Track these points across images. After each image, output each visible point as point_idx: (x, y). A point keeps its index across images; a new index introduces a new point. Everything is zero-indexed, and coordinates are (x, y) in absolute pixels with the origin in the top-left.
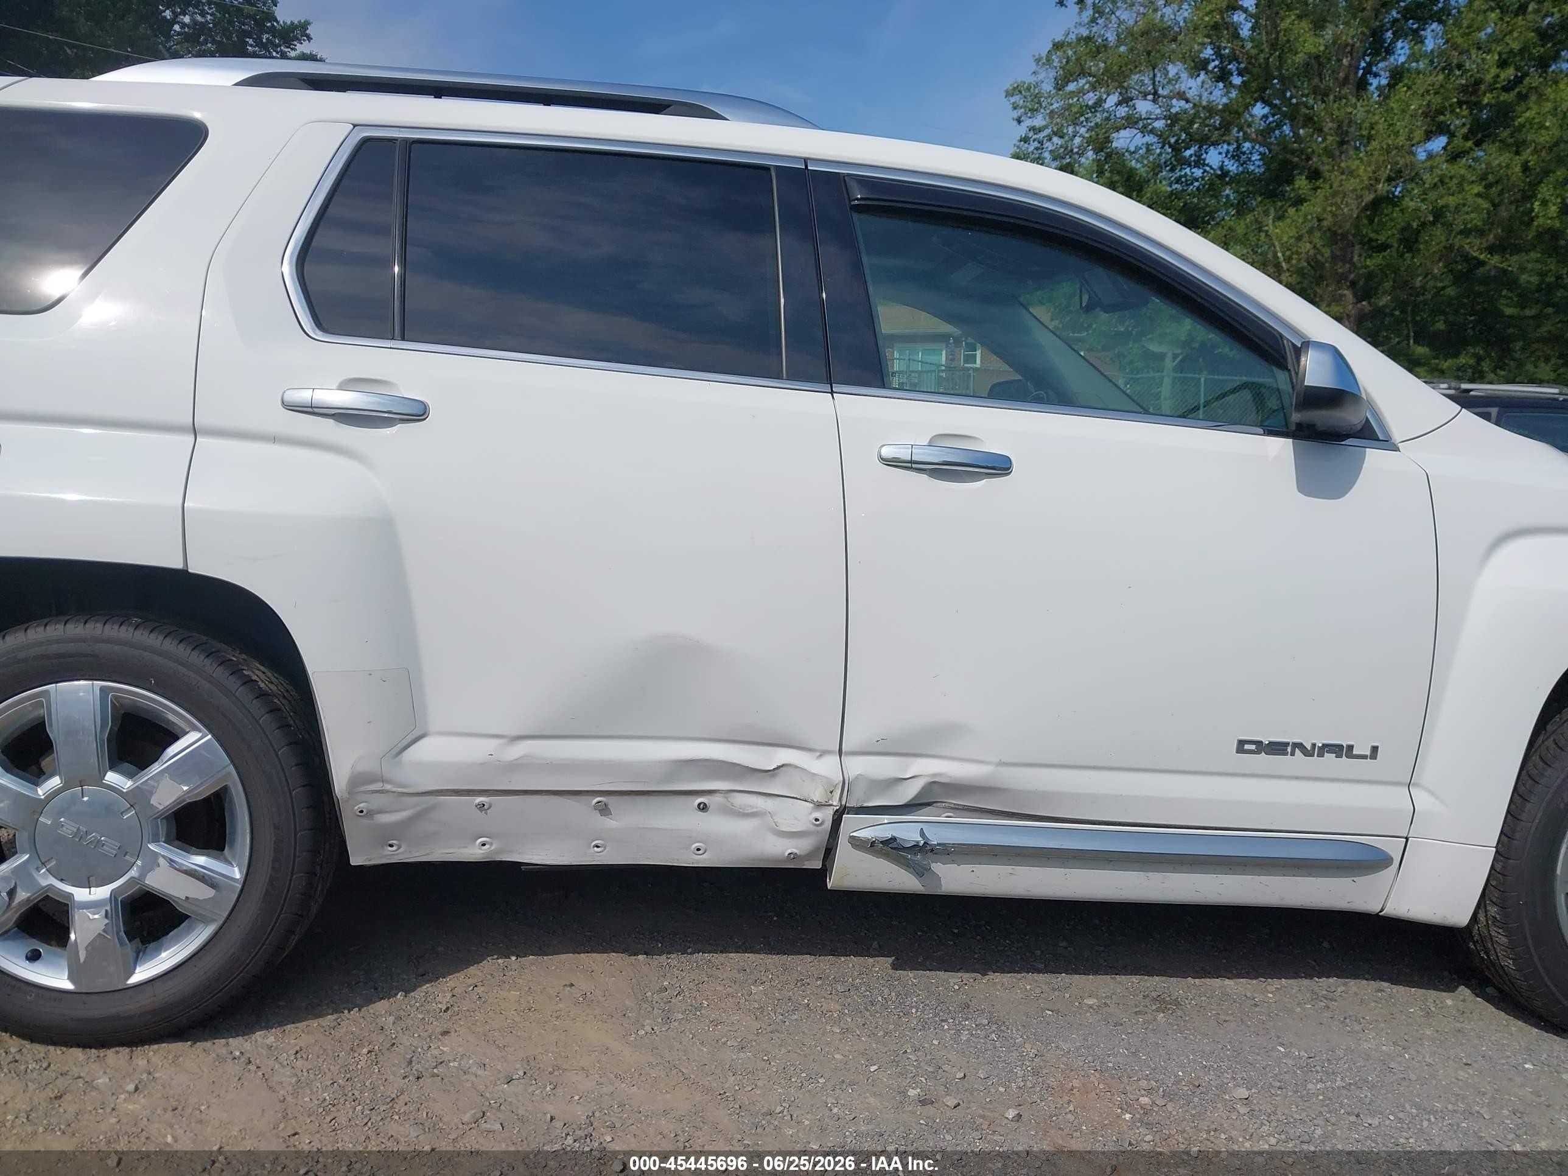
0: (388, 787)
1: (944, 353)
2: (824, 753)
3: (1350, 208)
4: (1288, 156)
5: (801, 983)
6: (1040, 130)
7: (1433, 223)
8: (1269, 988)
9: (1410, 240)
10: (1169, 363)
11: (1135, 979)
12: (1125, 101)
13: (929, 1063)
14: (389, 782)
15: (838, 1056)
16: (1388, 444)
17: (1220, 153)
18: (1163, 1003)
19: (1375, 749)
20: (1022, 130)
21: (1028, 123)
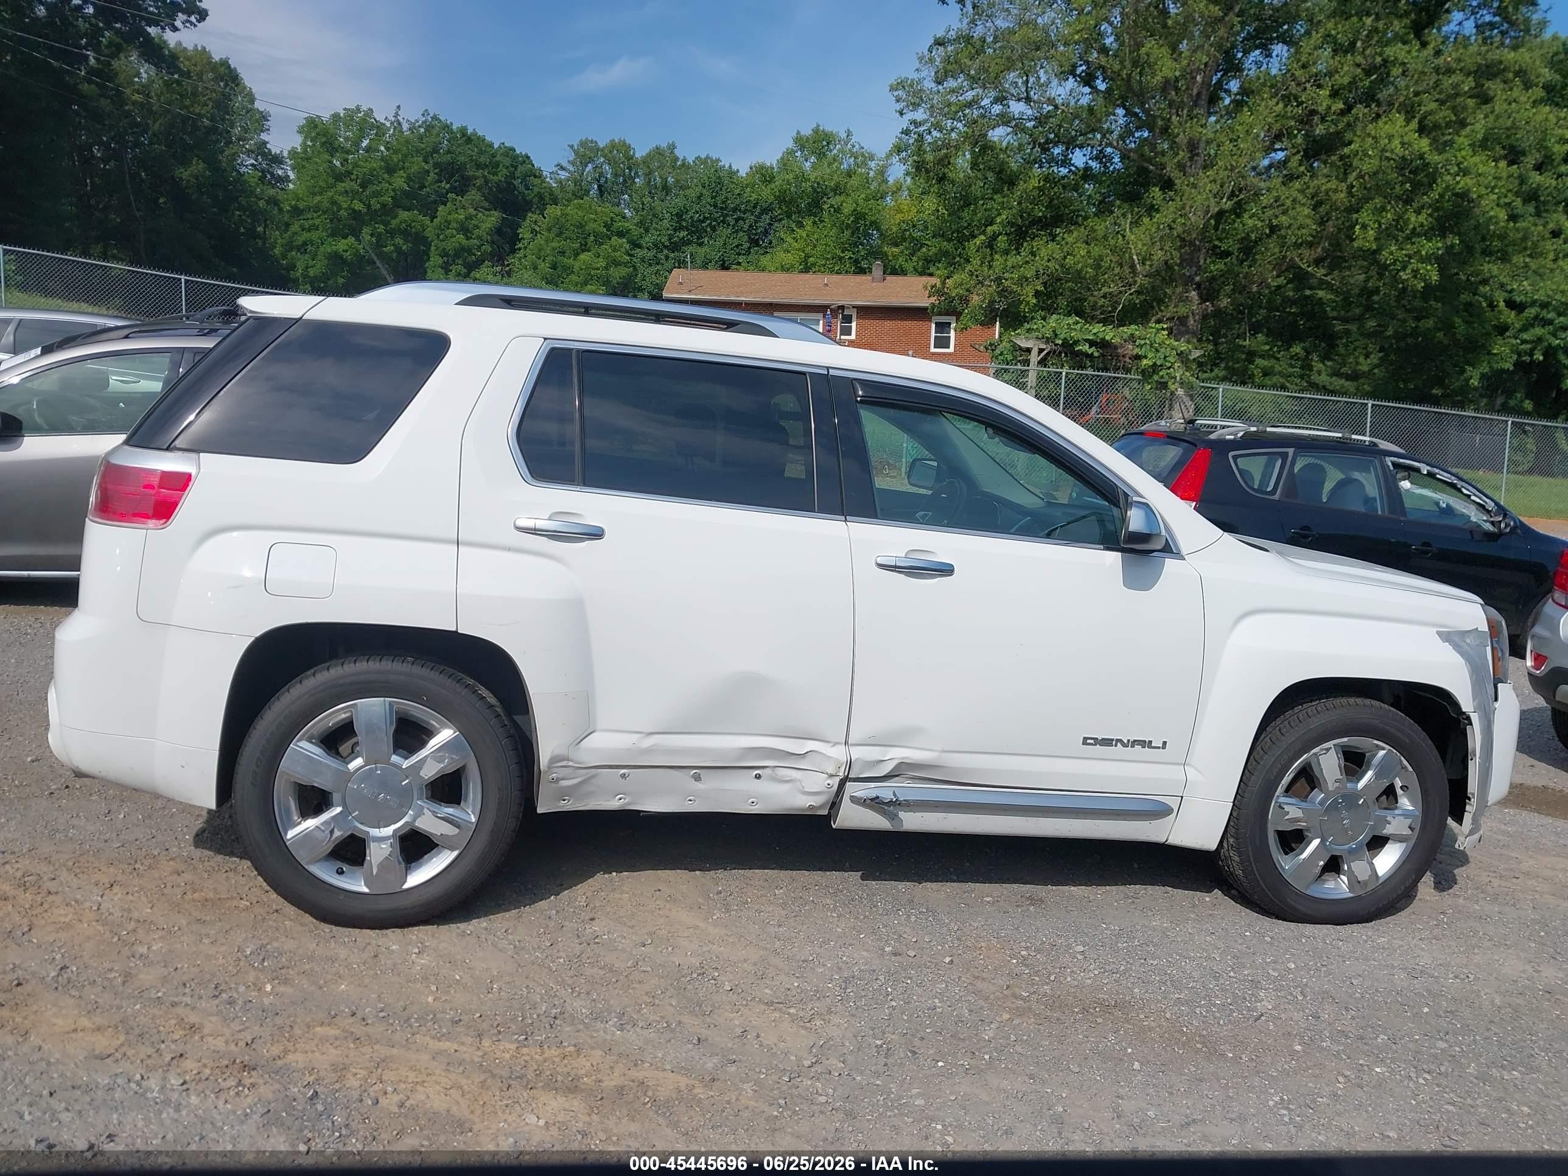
0: (570, 764)
1: (821, 322)
2: (836, 744)
3: (1196, 219)
4: (1146, 165)
5: (805, 888)
6: (920, 124)
7: (1269, 236)
8: (1099, 892)
9: (1248, 249)
10: (1034, 358)
11: (1015, 886)
12: (998, 100)
13: (894, 933)
14: (571, 761)
15: (839, 930)
16: (1179, 556)
17: (1084, 155)
18: (1033, 900)
19: (1165, 743)
20: (904, 123)
21: (910, 116)
